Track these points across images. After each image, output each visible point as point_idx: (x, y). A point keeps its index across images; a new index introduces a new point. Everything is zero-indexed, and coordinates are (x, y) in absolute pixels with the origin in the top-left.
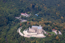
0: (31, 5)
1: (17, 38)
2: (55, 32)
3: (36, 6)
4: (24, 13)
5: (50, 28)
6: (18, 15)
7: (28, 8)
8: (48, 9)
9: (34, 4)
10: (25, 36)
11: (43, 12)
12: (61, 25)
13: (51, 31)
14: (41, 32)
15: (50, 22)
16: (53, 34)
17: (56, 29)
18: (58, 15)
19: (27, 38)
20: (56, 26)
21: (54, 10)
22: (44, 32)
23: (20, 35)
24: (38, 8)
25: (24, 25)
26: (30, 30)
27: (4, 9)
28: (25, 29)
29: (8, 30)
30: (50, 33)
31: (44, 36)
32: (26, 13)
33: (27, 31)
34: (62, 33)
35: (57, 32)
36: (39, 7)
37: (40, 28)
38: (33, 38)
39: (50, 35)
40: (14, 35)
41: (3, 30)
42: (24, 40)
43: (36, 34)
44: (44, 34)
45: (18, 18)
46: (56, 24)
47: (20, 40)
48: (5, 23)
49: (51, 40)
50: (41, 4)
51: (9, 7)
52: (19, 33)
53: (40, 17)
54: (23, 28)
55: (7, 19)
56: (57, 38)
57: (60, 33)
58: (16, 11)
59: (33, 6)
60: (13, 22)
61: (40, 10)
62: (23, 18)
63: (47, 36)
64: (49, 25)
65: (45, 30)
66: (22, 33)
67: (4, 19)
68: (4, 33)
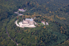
0: (27, 2)
1: (14, 28)
2: (44, 23)
3: (31, 4)
4: (21, 9)
5: (39, 20)
6: (17, 10)
7: (24, 5)
8: (40, 6)
9: (29, 2)
10: (20, 26)
11: (36, 8)
12: (49, 18)
13: (40, 22)
14: (33, 23)
15: (41, 15)
16: (42, 25)
17: (44, 21)
18: (47, 10)
19: (22, 28)
20: (45, 19)
21: (44, 6)
22: (35, 23)
23: (17, 26)
24: (32, 5)
25: (20, 18)
26: (24, 22)
27: (5, 6)
28: (20, 21)
29: (8, 22)
30: (39, 24)
31: (35, 27)
32: (22, 9)
33: (22, 22)
34: (48, 24)
35: (45, 23)
37: (32, 20)
38: (26, 28)
39: (39, 25)
40: (12, 26)
41: (5, 22)
42: (19, 30)
43: (29, 24)
44: (35, 25)
45: (16, 13)
46: (45, 17)
47: (16, 30)
48: (6, 17)
49: (40, 29)
51: (9, 4)
52: (16, 25)
53: (33, 12)
54: (19, 20)
55: (7, 13)
56: (45, 27)
57: (47, 24)
58: (15, 8)
59: (28, 4)
60: (12, 16)
61: (34, 7)
62: (20, 13)
63: (37, 26)
64: (39, 18)
65: (36, 22)
66: (18, 24)
67: (5, 13)
68: (5, 25)
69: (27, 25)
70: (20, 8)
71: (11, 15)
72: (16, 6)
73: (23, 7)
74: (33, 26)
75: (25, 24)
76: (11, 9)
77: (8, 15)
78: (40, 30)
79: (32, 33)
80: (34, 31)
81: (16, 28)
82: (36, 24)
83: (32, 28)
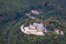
0: (44, 3)
3: (49, 5)
4: (35, 10)
5: (52, 27)
9: (47, 2)
10: (25, 32)
11: (55, 11)
20: (60, 26)
23: (21, 31)
24: (51, 7)
31: (43, 35)
35: (59, 31)
36: (52, 5)
38: (32, 35)
40: (16, 30)
42: (23, 36)
44: (44, 33)
45: (28, 15)
47: (19, 36)
48: (13, 18)
50: (55, 3)
51: (21, 3)
55: (16, 14)
57: (62, 33)
58: (27, 8)
66: (24, 29)
67: (13, 14)
68: (8, 28)
69: (33, 32)
70: (33, 9)
71: (21, 16)
72: (28, 7)
73: (39, 8)
74: (41, 33)
75: (31, 30)
76: (21, 9)
77: (16, 16)
78: (49, 40)
79: (37, 42)
80: (41, 40)
81: (19, 34)
82: (46, 31)
83: (39, 36)
